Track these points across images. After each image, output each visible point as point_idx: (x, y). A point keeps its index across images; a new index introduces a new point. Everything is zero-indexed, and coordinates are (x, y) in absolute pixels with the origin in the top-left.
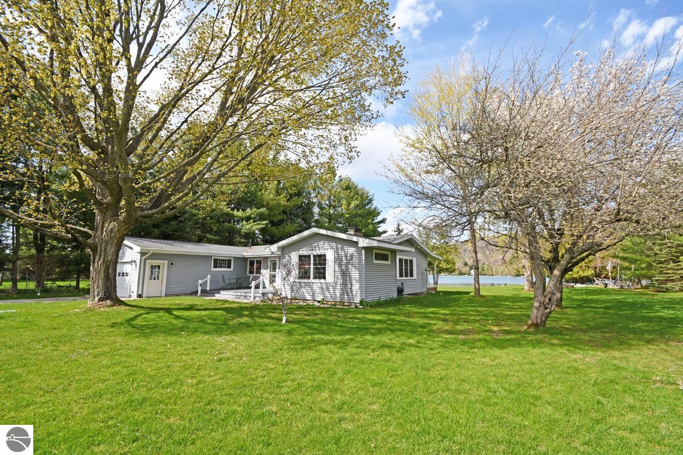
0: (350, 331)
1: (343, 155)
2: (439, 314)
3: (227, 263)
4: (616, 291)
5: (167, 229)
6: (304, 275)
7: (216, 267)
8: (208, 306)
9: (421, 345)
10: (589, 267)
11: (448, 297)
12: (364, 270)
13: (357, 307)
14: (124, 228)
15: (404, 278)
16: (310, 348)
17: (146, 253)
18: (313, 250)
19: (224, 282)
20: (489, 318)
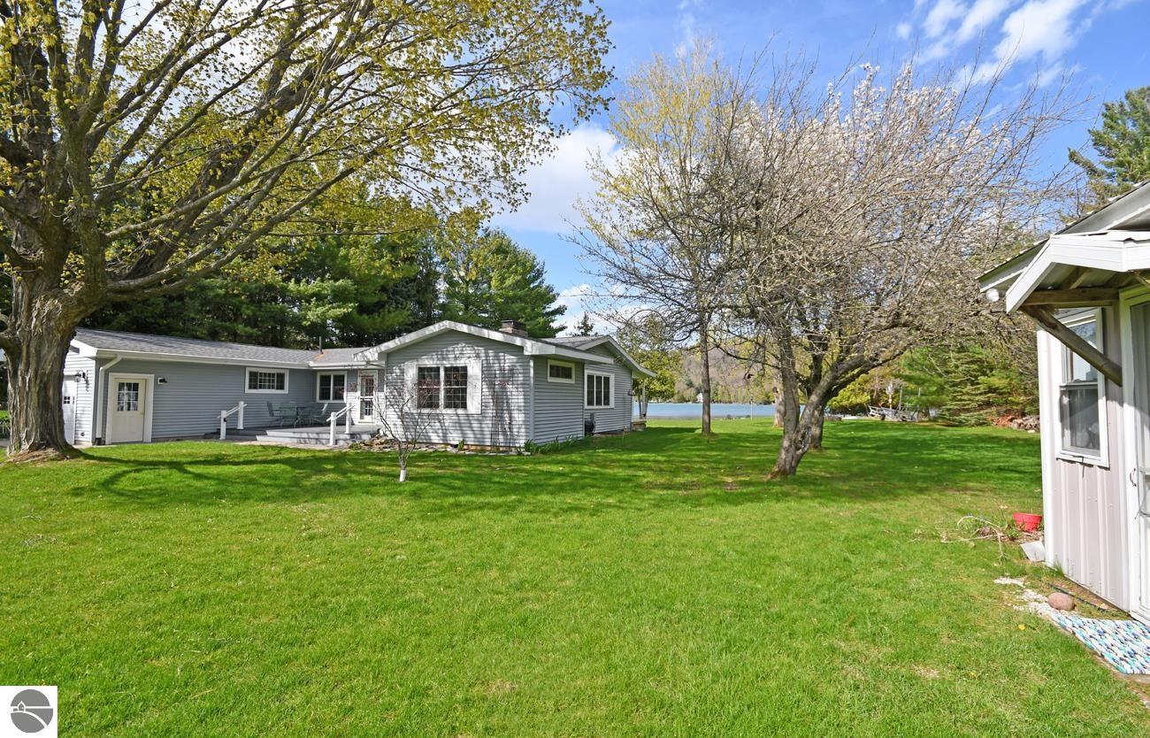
0: (515, 489)
1: (500, 197)
2: (648, 461)
3: (277, 380)
4: (896, 425)
5: (142, 312)
6: (427, 400)
7: (255, 388)
8: (251, 458)
9: (625, 505)
10: (863, 391)
11: (662, 437)
12: (532, 393)
13: (520, 454)
14: (76, 311)
15: (595, 407)
16: (456, 515)
17: (109, 360)
18: (444, 359)
19: (272, 415)
20: (721, 466)
